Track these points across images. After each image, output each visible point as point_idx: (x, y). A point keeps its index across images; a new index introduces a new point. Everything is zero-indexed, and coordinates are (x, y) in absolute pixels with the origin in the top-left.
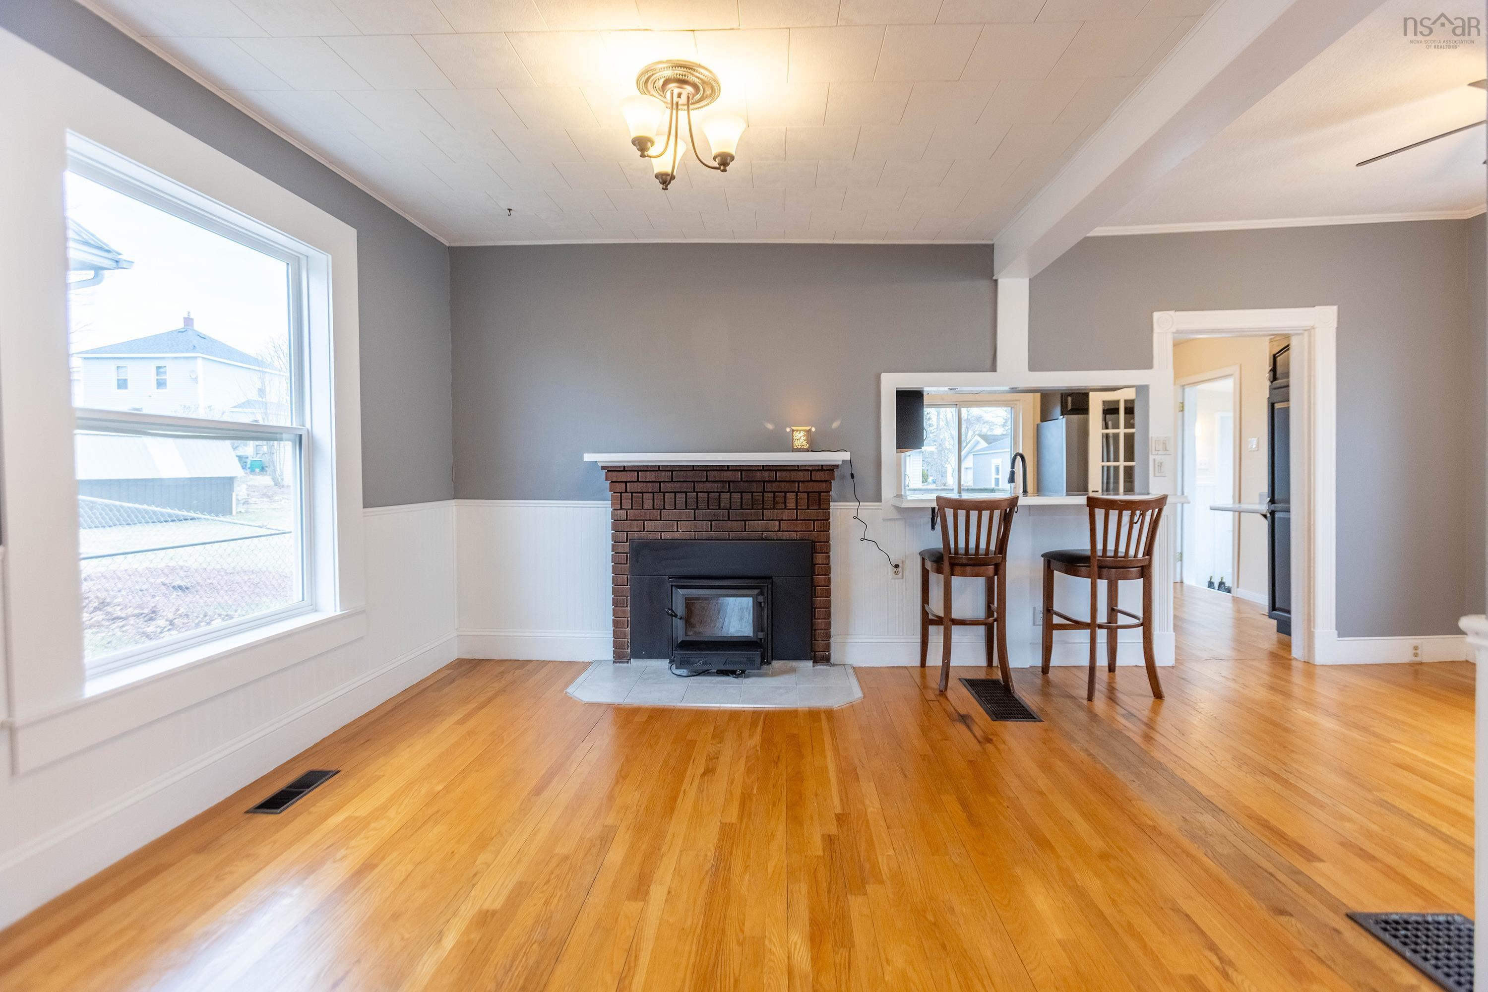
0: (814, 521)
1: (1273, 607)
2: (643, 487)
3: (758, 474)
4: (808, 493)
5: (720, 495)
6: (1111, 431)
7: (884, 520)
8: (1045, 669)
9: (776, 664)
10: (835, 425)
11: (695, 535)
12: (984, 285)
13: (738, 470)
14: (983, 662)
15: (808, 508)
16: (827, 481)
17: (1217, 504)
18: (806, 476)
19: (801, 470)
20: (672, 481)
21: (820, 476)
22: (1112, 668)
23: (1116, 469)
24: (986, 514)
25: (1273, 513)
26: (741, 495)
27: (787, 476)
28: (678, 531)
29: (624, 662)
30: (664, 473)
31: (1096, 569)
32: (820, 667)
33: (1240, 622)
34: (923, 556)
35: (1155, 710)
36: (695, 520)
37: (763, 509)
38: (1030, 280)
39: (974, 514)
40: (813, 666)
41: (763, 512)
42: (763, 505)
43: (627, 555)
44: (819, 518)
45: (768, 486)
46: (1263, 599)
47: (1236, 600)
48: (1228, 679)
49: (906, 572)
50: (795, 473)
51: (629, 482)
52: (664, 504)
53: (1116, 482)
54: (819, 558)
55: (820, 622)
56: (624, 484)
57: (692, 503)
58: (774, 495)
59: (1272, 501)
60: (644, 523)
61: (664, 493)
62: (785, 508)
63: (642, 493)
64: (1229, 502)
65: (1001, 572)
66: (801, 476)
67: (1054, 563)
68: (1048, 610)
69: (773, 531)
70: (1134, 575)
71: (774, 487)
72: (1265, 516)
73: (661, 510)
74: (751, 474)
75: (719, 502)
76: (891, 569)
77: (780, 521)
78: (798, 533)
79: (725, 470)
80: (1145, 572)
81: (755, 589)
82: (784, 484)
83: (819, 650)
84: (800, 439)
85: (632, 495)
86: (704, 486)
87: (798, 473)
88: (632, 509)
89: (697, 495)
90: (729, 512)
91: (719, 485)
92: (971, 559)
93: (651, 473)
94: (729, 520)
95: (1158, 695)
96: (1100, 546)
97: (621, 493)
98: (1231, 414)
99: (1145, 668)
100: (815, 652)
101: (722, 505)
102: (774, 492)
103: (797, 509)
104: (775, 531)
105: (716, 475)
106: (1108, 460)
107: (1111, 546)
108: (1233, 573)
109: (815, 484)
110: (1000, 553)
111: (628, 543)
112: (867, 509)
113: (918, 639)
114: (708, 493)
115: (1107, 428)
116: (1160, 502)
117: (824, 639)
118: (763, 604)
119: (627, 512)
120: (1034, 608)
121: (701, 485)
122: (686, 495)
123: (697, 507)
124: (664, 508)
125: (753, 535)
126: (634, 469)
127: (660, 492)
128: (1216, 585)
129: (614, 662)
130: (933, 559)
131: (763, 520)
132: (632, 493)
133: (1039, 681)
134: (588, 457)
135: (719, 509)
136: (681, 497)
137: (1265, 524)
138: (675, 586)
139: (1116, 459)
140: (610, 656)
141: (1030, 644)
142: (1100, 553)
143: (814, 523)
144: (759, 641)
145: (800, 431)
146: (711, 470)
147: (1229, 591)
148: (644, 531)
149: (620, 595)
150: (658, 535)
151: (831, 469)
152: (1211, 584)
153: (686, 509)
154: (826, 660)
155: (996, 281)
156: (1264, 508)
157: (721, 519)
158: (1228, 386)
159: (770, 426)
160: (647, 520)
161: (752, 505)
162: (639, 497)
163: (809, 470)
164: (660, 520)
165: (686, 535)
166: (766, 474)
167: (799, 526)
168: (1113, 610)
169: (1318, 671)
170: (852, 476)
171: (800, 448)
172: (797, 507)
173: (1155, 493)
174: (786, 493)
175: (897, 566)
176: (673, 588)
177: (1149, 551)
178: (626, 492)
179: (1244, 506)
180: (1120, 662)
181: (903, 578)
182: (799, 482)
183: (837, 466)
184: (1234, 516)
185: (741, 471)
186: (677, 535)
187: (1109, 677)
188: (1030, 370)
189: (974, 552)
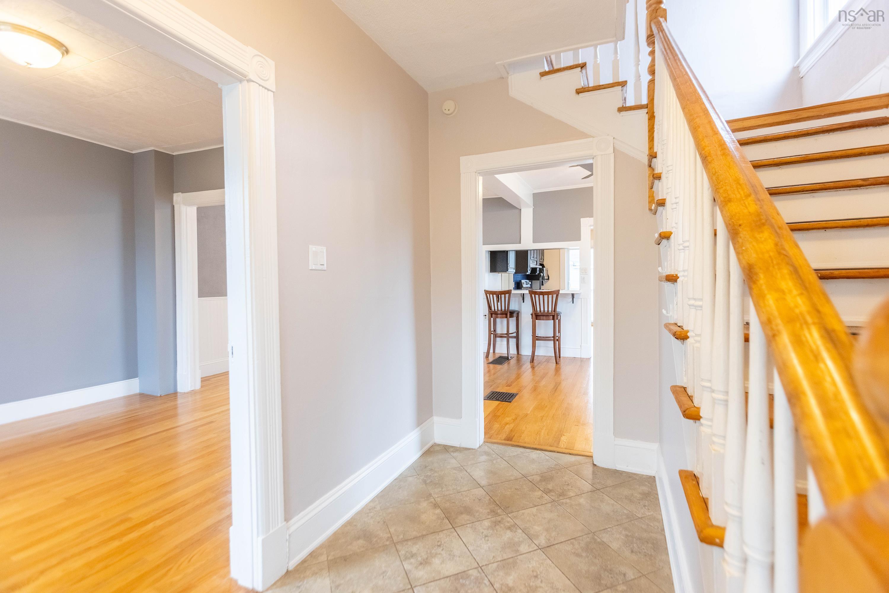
12: (516, 211)
38: (533, 209)
155: (521, 210)
188: (533, 243)
189: (504, 310)
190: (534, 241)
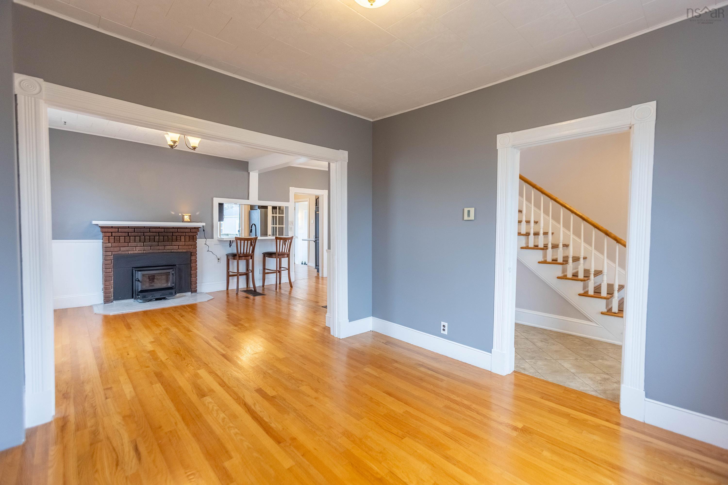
0: (191, 245)
1: (316, 266)
2: (120, 234)
3: (171, 230)
4: (189, 236)
5: (154, 237)
6: (274, 215)
7: (214, 244)
8: (263, 286)
9: (178, 295)
10: (197, 213)
11: (144, 252)
12: (246, 173)
13: (163, 228)
14: (246, 287)
15: (189, 241)
16: (196, 232)
17: (304, 239)
18: (189, 230)
19: (187, 229)
20: (134, 232)
21: (194, 230)
22: (280, 283)
23: (276, 227)
24: (246, 242)
25: (316, 241)
26: (164, 237)
27: (182, 230)
28: (136, 250)
29: (110, 303)
30: (130, 229)
31: (277, 256)
32: (193, 294)
33: (309, 271)
34: (228, 256)
35: (291, 290)
36: (144, 246)
37: (172, 241)
38: (259, 174)
39: (242, 242)
40: (191, 294)
41: (172, 243)
42: (172, 240)
43: (112, 261)
44: (193, 244)
45: (174, 234)
46: (314, 265)
47: (308, 266)
48: (306, 282)
49: (221, 261)
50: (185, 229)
51: (113, 232)
52: (130, 241)
53: (276, 232)
54: (193, 258)
55: (193, 279)
56: (111, 233)
57: (142, 239)
58: (176, 237)
59: (316, 238)
60: (120, 248)
61: (130, 236)
62: (181, 241)
63: (119, 236)
64: (306, 238)
65: (253, 258)
66: (187, 230)
67: (266, 255)
68: (264, 269)
69: (176, 249)
70: (286, 257)
71: (177, 234)
72: (314, 242)
73: (128, 243)
74: (168, 230)
75: (154, 240)
76: (217, 260)
77: (178, 246)
78: (185, 250)
79: (158, 228)
80: (288, 256)
81: (171, 269)
82: (180, 233)
83: (192, 288)
84: (187, 218)
85: (114, 238)
86: (148, 234)
87: (186, 229)
88: (114, 242)
89: (145, 237)
90: (158, 243)
91: (155, 233)
92: (245, 255)
93: (124, 229)
94: (158, 246)
95: (291, 287)
96: (278, 250)
97: (109, 237)
98: (307, 211)
99: (289, 283)
100: (191, 289)
101: (156, 240)
102: (176, 236)
103: (185, 242)
104: (177, 249)
105: (154, 230)
106: (273, 225)
107: (281, 250)
108: (308, 260)
109: (192, 233)
110: (253, 253)
111: (112, 256)
112: (209, 241)
113: (225, 282)
114: (150, 236)
115: (273, 214)
116: (292, 237)
117: (195, 284)
118: (174, 274)
119: (112, 244)
120: (260, 269)
121: (147, 233)
122: (140, 237)
123: (145, 241)
124: (130, 242)
125: (168, 251)
126: (117, 227)
127: (128, 236)
128: (304, 264)
129: (104, 304)
130: (232, 256)
131: (172, 245)
132: (114, 236)
133: (262, 289)
134: (94, 222)
135: (154, 242)
136: (137, 238)
137: (314, 243)
138: (137, 270)
139: (276, 224)
140: (102, 301)
141: (259, 279)
142: (278, 252)
143: (191, 246)
144: (172, 287)
145: (187, 215)
146: (151, 228)
147: (307, 265)
148: (120, 251)
149: (108, 276)
150: (127, 252)
151: (197, 229)
152: (302, 264)
153: (140, 242)
154: (196, 291)
155: (249, 173)
156: (314, 239)
157: (155, 245)
158: (307, 203)
159: (173, 213)
160: (121, 247)
161: (168, 240)
162: (118, 238)
163: (190, 229)
164: (128, 246)
165: (140, 252)
166: (174, 230)
167: (186, 247)
168: (280, 267)
169: (324, 278)
170: (204, 230)
171: (187, 221)
172: (185, 241)
173: (290, 236)
174: (181, 236)
175: (219, 259)
176: (136, 271)
177: (289, 251)
178: (112, 236)
179: (310, 239)
180: (282, 282)
181: (221, 263)
182: (186, 232)
183: (200, 227)
184: (308, 242)
185: (164, 229)
186: (136, 252)
187: (279, 285)
188: (258, 200)
189: (246, 253)
190: (259, 199)
